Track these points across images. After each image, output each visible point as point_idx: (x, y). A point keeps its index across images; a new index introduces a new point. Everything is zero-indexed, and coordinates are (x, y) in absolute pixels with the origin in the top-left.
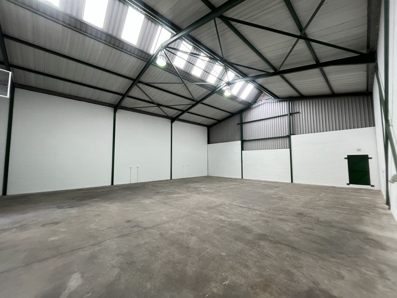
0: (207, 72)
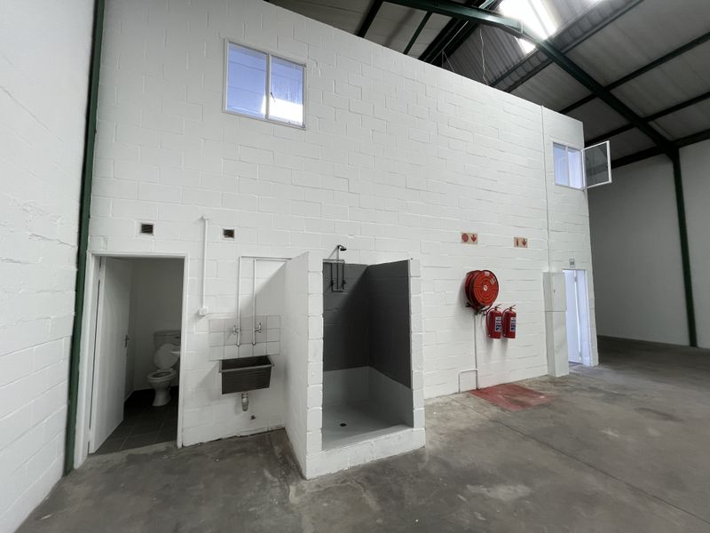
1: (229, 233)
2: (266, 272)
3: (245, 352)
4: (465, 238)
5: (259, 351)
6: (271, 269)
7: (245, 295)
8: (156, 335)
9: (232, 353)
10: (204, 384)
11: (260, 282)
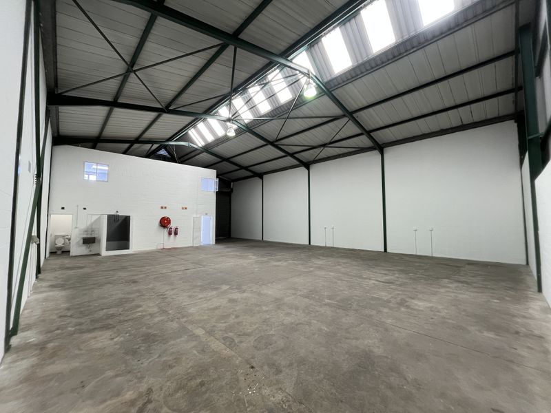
0: (271, 97)
1: (85, 209)
2: (94, 218)
3: (89, 236)
4: (162, 208)
5: (93, 236)
6: (97, 217)
7: (89, 223)
8: (56, 236)
9: (85, 236)
10: (78, 243)
11: (93, 221)
